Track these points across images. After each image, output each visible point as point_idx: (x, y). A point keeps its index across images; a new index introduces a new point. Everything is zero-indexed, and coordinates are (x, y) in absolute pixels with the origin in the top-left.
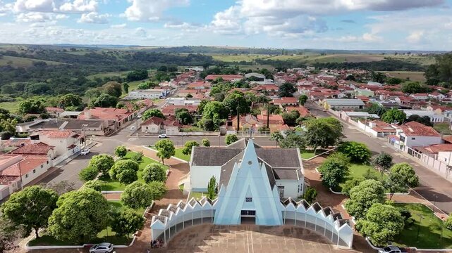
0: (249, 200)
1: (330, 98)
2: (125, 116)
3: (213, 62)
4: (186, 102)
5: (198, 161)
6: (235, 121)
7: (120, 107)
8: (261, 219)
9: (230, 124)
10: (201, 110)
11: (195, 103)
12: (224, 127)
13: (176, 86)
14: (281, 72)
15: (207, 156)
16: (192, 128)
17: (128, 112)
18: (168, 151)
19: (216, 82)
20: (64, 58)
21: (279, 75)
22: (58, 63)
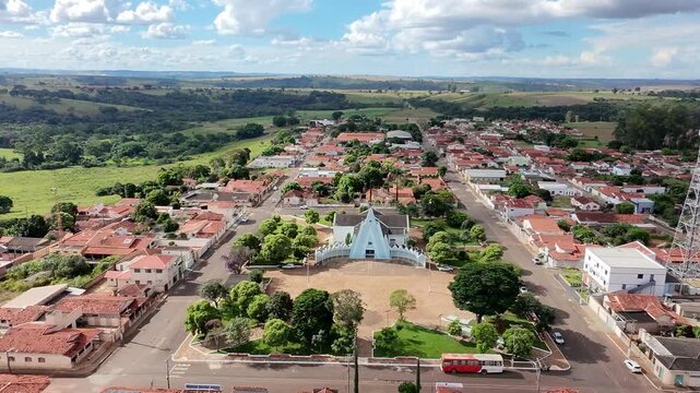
0: (370, 243)
1: (477, 167)
2: (264, 189)
3: (347, 103)
4: (320, 173)
5: (340, 223)
6: (368, 194)
7: (254, 178)
8: (377, 255)
9: (364, 197)
10: (336, 182)
11: (329, 174)
12: (358, 200)
13: (304, 151)
14: (436, 127)
15: (345, 219)
16: (330, 200)
17: (264, 184)
18: (315, 218)
19: (350, 146)
20: (138, 101)
21: (431, 132)
22: (132, 109)
